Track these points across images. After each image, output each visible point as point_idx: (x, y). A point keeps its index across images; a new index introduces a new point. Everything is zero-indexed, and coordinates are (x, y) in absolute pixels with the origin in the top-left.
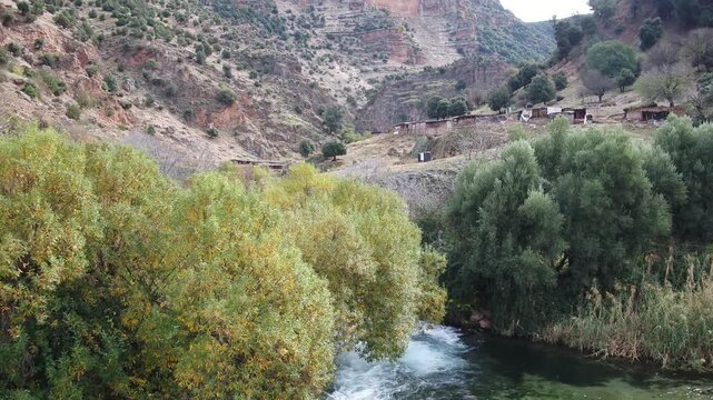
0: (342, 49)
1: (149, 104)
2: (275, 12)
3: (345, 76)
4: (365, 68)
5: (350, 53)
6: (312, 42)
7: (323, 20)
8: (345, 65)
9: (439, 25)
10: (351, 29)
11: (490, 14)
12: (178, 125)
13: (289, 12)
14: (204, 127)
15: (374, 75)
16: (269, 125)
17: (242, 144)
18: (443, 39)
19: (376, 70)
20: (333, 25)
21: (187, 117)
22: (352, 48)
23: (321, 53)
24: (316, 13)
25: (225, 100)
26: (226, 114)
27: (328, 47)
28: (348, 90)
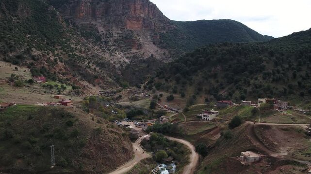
0: (118, 46)
1: (81, 79)
2: (98, 32)
3: (119, 56)
4: (125, 53)
5: (121, 47)
6: (110, 44)
7: (113, 35)
8: (120, 52)
9: (148, 33)
10: (121, 38)
11: (166, 26)
12: (88, 84)
13: (102, 32)
14: (92, 84)
15: (128, 55)
16: (105, 81)
17: (100, 87)
18: (149, 39)
19: (128, 53)
20: (116, 36)
21: (89, 82)
22: (121, 45)
23: (113, 48)
24: (110, 32)
25: (96, 77)
26: (96, 80)
27: (114, 45)
28: (120, 62)
